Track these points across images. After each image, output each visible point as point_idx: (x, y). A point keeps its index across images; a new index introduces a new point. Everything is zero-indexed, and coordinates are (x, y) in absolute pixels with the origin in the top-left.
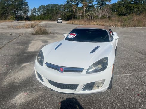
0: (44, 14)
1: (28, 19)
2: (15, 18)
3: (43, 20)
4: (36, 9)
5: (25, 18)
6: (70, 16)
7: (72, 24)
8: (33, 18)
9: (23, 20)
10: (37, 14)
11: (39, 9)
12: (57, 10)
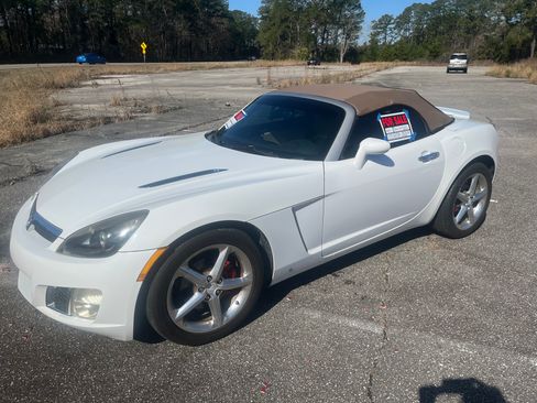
0: (418, 37)
1: (354, 56)
2: (313, 52)
3: (405, 60)
4: (391, 18)
5: (342, 55)
6: (524, 42)
7: (508, 76)
8: (369, 52)
9: (334, 61)
10: (393, 37)
11: (403, 19)
12: (472, 18)
